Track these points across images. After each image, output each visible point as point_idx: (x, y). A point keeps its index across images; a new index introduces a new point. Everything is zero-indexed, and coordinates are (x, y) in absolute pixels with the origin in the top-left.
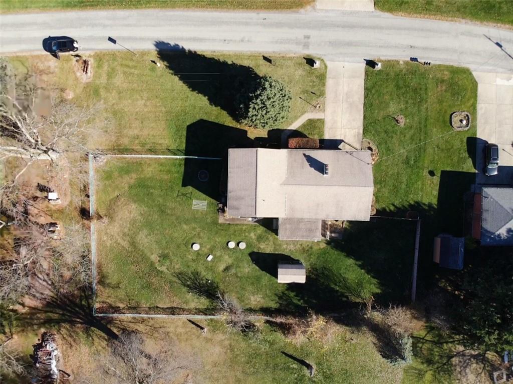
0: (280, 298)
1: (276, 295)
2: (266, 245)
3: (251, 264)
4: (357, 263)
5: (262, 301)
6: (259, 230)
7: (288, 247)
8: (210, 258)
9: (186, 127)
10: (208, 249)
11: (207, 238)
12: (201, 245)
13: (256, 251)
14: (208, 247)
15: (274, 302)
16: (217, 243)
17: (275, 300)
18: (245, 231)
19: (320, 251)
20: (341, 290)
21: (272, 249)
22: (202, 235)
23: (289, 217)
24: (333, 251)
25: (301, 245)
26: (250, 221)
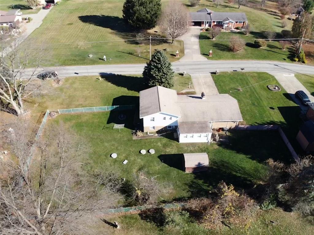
0: (190, 186)
1: (186, 184)
2: (171, 148)
3: (160, 163)
4: (247, 156)
5: (174, 192)
6: (164, 140)
7: (189, 149)
8: (126, 162)
9: (113, 99)
10: (124, 157)
11: (123, 149)
12: (118, 155)
13: (163, 154)
14: (124, 155)
15: (186, 191)
16: (131, 152)
17: (186, 189)
18: (153, 142)
19: (215, 150)
20: (243, 176)
21: (176, 151)
22: (119, 148)
23: (185, 121)
24: (225, 150)
25: (199, 147)
26: (156, 136)
